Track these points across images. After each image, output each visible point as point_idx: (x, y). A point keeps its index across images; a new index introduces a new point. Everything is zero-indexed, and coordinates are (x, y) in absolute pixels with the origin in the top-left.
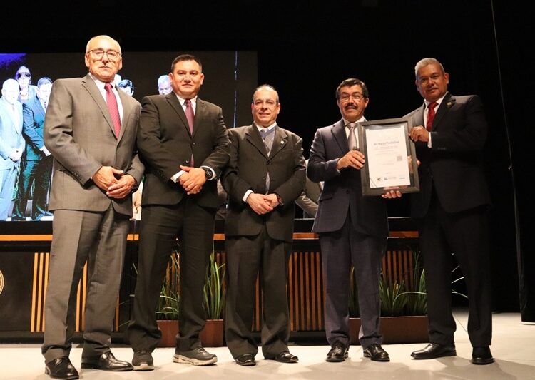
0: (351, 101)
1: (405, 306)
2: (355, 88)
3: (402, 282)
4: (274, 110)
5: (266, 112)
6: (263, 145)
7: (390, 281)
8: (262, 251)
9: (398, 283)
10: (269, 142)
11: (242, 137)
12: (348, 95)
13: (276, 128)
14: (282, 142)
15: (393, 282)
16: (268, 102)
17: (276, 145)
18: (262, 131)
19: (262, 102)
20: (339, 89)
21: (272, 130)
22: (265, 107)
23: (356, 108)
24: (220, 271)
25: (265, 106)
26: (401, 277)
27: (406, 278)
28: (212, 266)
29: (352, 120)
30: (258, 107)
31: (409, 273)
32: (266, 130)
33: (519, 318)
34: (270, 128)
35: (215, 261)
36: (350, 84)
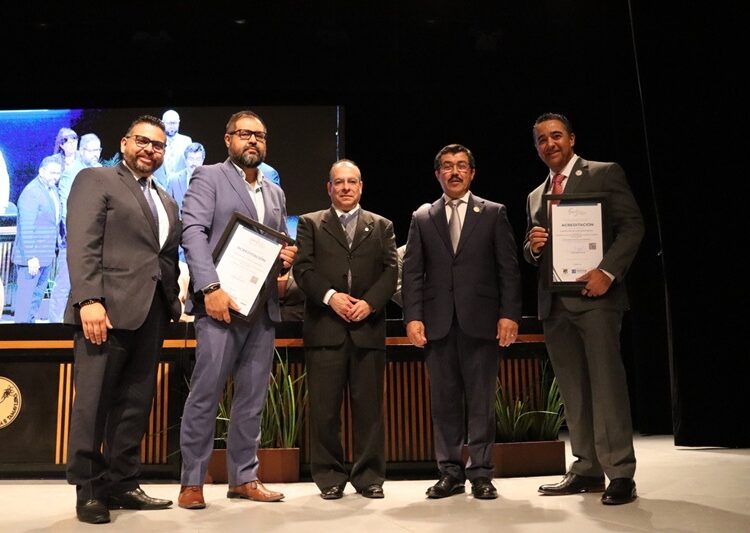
0: (455, 172)
1: (530, 429)
2: (459, 156)
3: (526, 398)
4: (357, 189)
5: (349, 194)
6: (344, 235)
7: (511, 397)
8: (349, 362)
9: (521, 399)
10: (350, 230)
11: (318, 225)
12: (451, 165)
13: (359, 212)
14: (367, 229)
15: (515, 399)
16: (351, 181)
17: (359, 233)
18: (342, 216)
19: (342, 181)
20: (440, 157)
21: (354, 215)
22: (347, 188)
23: (461, 181)
24: (296, 386)
25: (347, 186)
26: (524, 394)
27: (531, 394)
28: (285, 380)
29: (455, 196)
30: (339, 188)
31: (535, 388)
32: (347, 215)
33: (672, 442)
34: (351, 213)
35: (289, 373)
36: (454, 151)
